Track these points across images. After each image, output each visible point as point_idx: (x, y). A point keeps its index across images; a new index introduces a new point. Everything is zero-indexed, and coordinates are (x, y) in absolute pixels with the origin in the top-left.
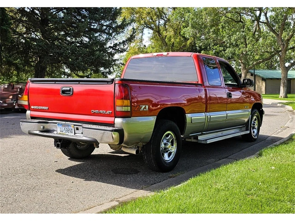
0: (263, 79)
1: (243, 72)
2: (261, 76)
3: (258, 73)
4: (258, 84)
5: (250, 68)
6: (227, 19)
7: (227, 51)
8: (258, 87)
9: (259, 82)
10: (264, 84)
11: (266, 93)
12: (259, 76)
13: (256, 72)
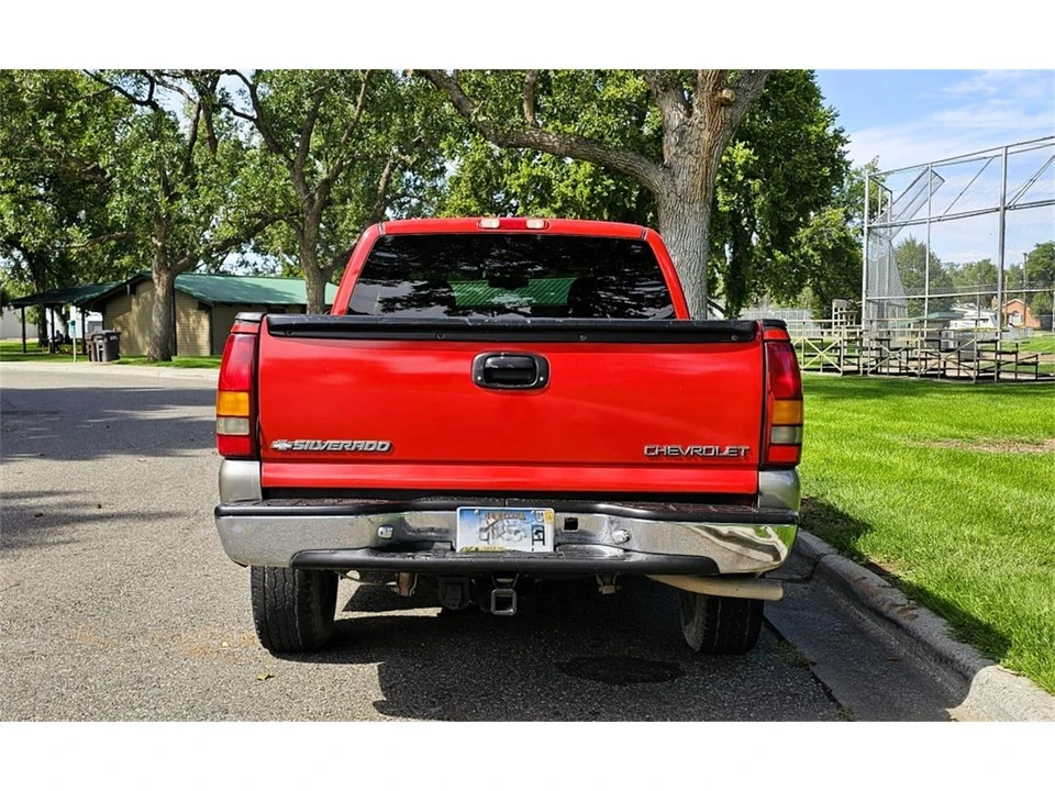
0: (204, 306)
1: (159, 279)
2: (194, 294)
3: (184, 283)
4: (183, 320)
5: (182, 265)
6: (106, 87)
7: (114, 204)
8: (183, 332)
9: (187, 316)
10: (205, 322)
11: (212, 353)
12: (188, 295)
13: (180, 282)
